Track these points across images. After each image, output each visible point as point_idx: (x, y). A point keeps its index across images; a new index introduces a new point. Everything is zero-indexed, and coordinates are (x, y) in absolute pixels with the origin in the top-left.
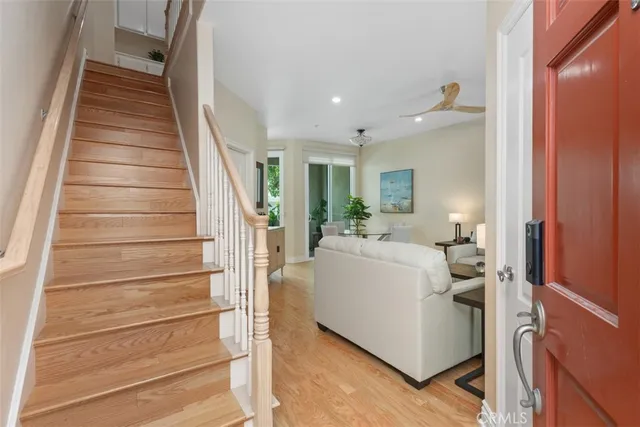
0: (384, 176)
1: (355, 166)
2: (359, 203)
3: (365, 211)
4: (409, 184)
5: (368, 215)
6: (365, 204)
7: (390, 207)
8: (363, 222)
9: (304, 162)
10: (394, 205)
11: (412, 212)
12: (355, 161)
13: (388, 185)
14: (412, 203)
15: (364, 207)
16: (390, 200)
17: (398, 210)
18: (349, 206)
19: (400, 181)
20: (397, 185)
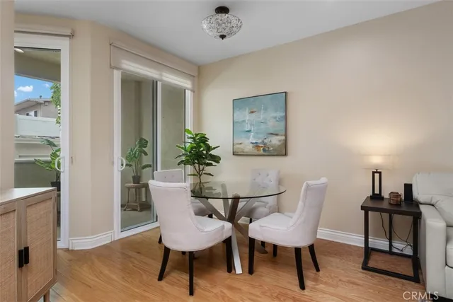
0: (238, 103)
1: (193, 91)
2: (201, 140)
3: (212, 152)
4: (281, 114)
5: (216, 159)
6: (210, 143)
7: (248, 148)
8: (208, 169)
9: (113, 68)
10: (256, 146)
11: (286, 154)
12: (193, 84)
13: (245, 115)
14: (286, 140)
15: (209, 148)
16: (248, 138)
17: (262, 152)
18: (188, 145)
19: (266, 109)
20: (261, 116)
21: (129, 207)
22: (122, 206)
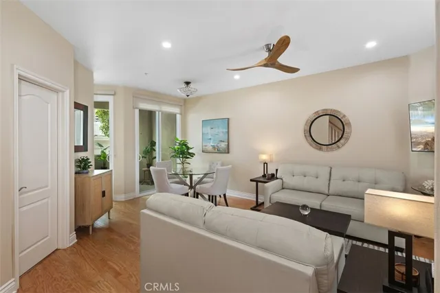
0: (205, 123)
1: (181, 114)
2: (184, 144)
3: (190, 151)
4: (227, 130)
5: (192, 155)
6: (189, 145)
7: (210, 148)
8: (188, 160)
9: (134, 108)
10: (214, 147)
11: (228, 153)
12: (181, 111)
13: (208, 130)
14: (228, 146)
15: (188, 148)
16: (210, 143)
17: (216, 151)
18: (176, 147)
19: (218, 127)
20: (216, 131)
21: (145, 182)
22: (140, 182)
